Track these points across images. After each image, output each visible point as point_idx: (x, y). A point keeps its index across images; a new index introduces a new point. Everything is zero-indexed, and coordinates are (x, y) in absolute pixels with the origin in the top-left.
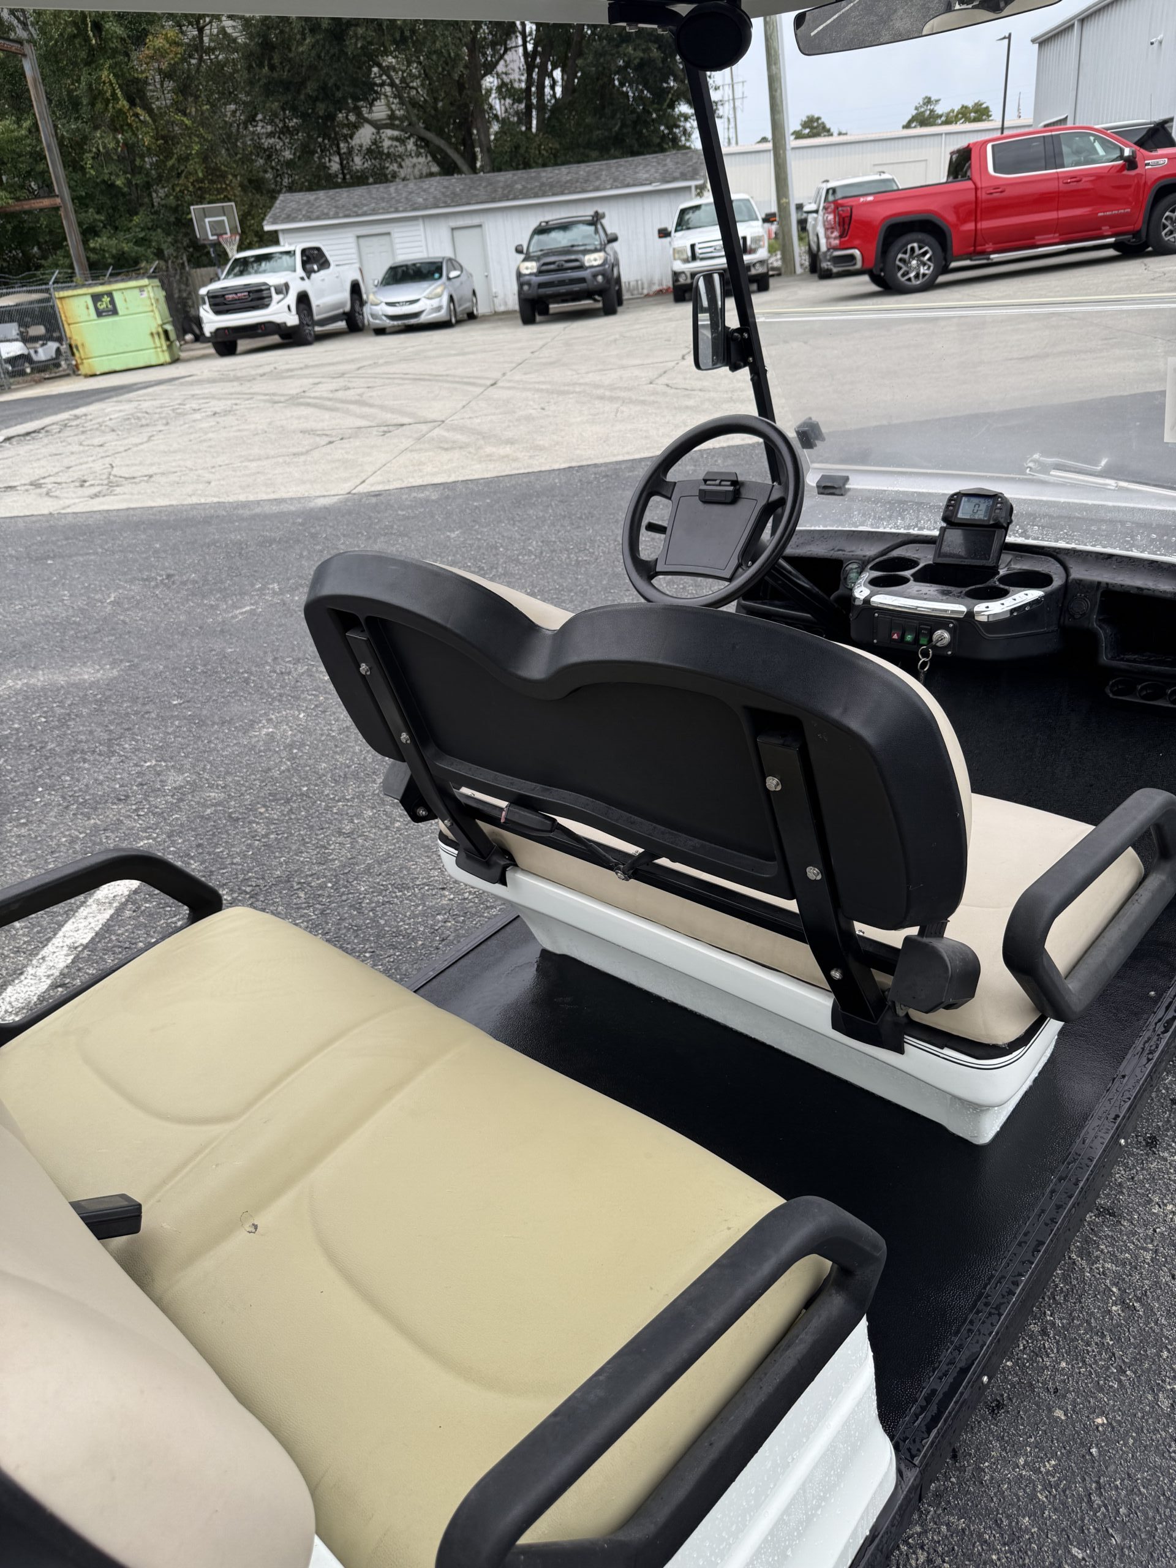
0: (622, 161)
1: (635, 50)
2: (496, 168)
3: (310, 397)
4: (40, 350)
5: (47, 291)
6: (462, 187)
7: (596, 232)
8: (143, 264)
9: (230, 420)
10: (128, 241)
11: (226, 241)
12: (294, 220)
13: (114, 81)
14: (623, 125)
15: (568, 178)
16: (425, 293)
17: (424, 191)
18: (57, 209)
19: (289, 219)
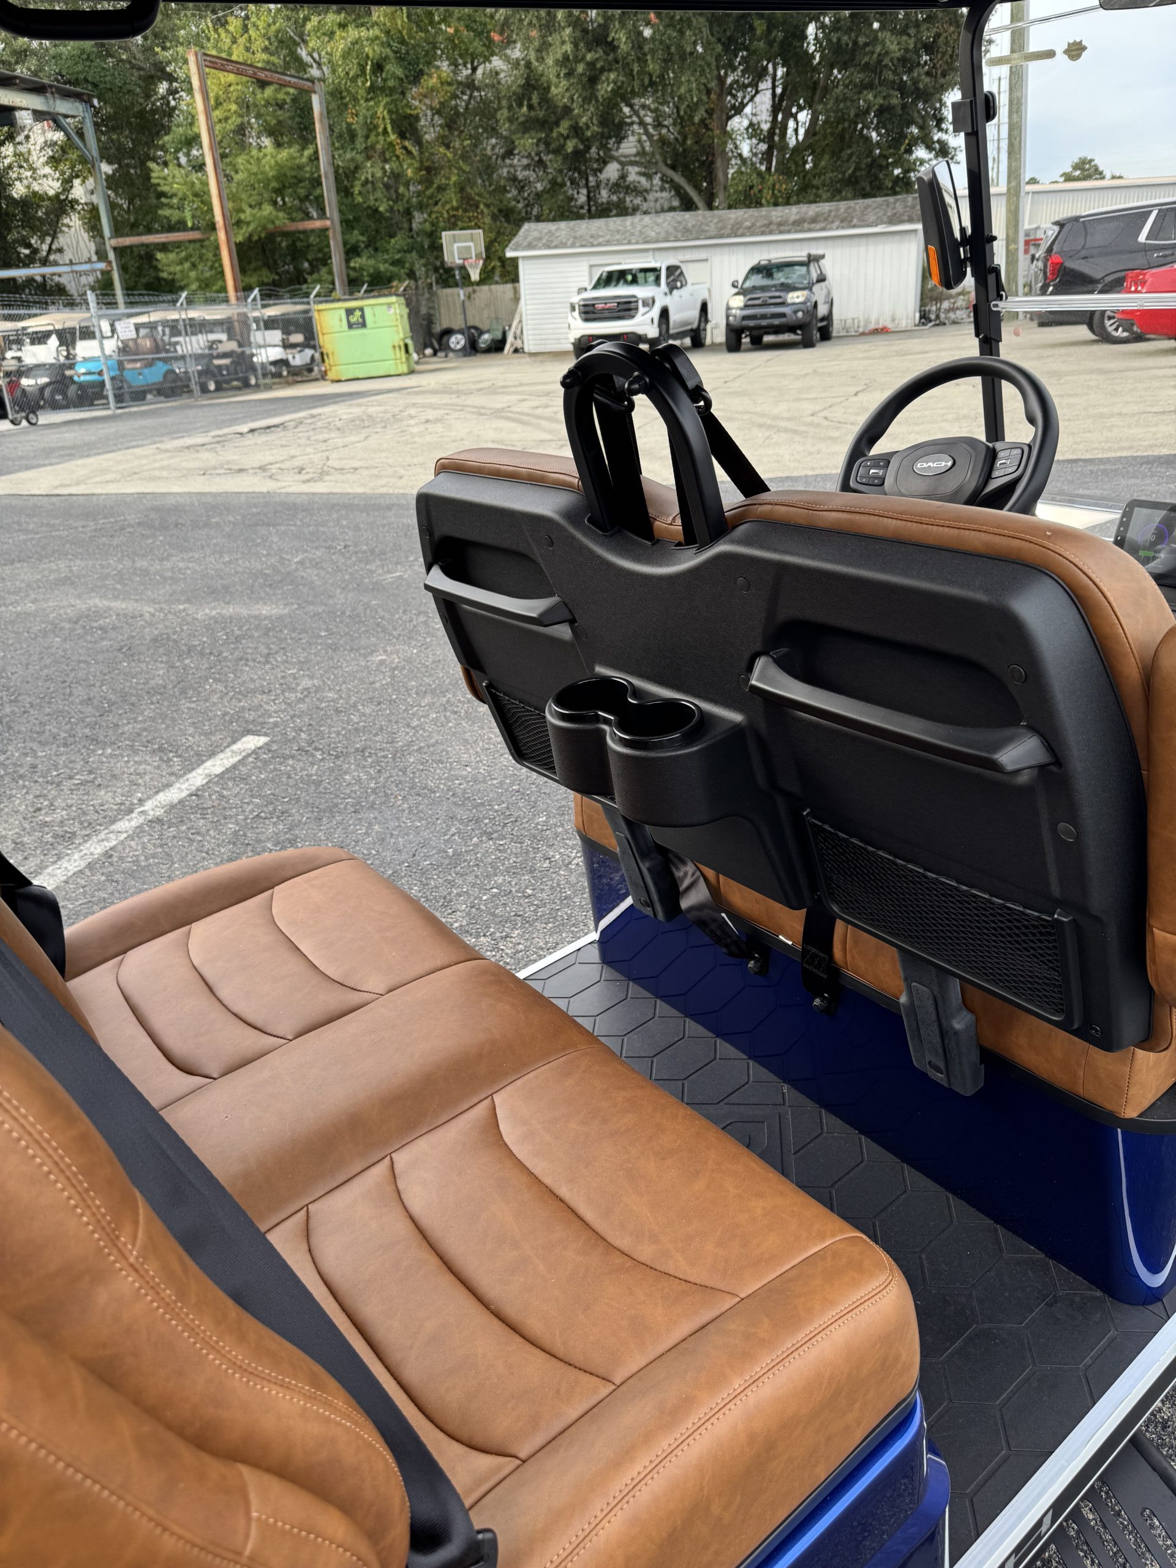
0: (852, 203)
2: (732, 204)
3: (512, 412)
4: (297, 356)
5: (308, 303)
6: (693, 223)
7: (808, 271)
8: (395, 283)
9: (439, 427)
10: (386, 261)
11: (471, 264)
13: (387, 117)
14: (857, 169)
15: (797, 217)
17: (658, 225)
18: (327, 229)
19: (530, 246)
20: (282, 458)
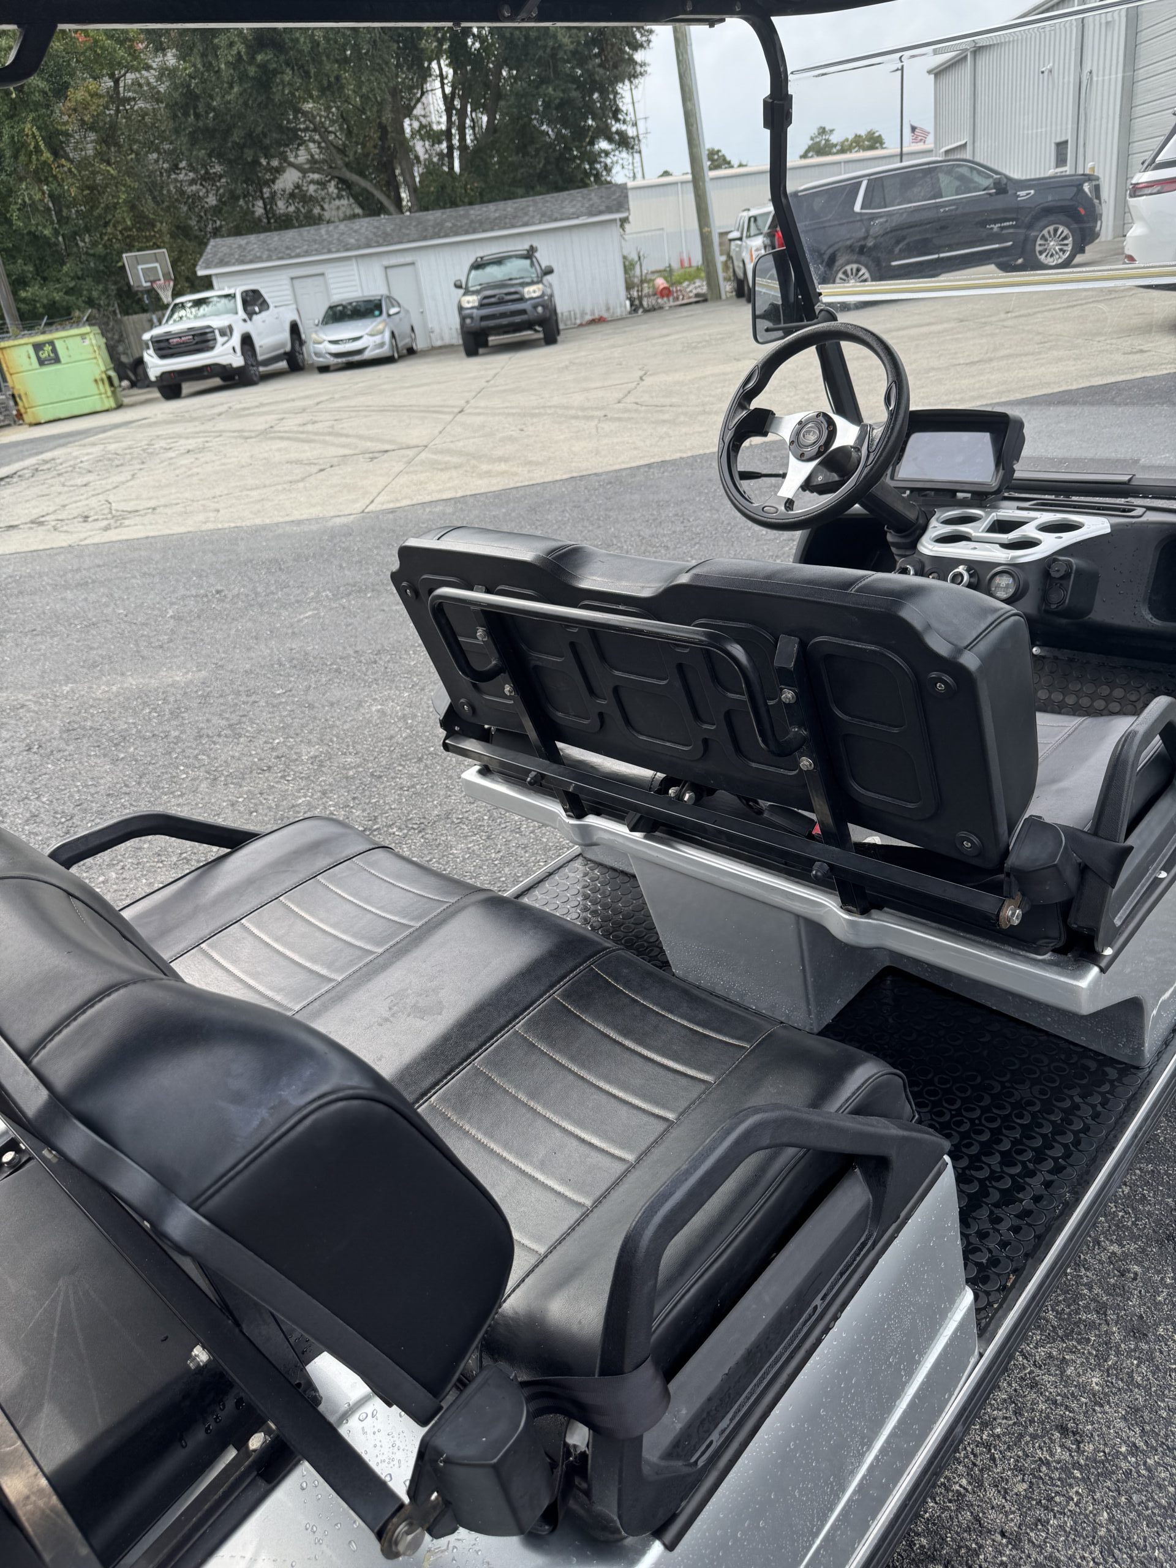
0: (548, 197)
1: (554, 90)
2: (424, 207)
3: (280, 432)
6: (390, 227)
7: (532, 264)
8: (77, 313)
10: (58, 290)
11: (160, 287)
12: (227, 264)
14: (547, 162)
15: (497, 215)
16: (368, 330)
17: (355, 231)
19: (222, 263)
20: (51, 509)
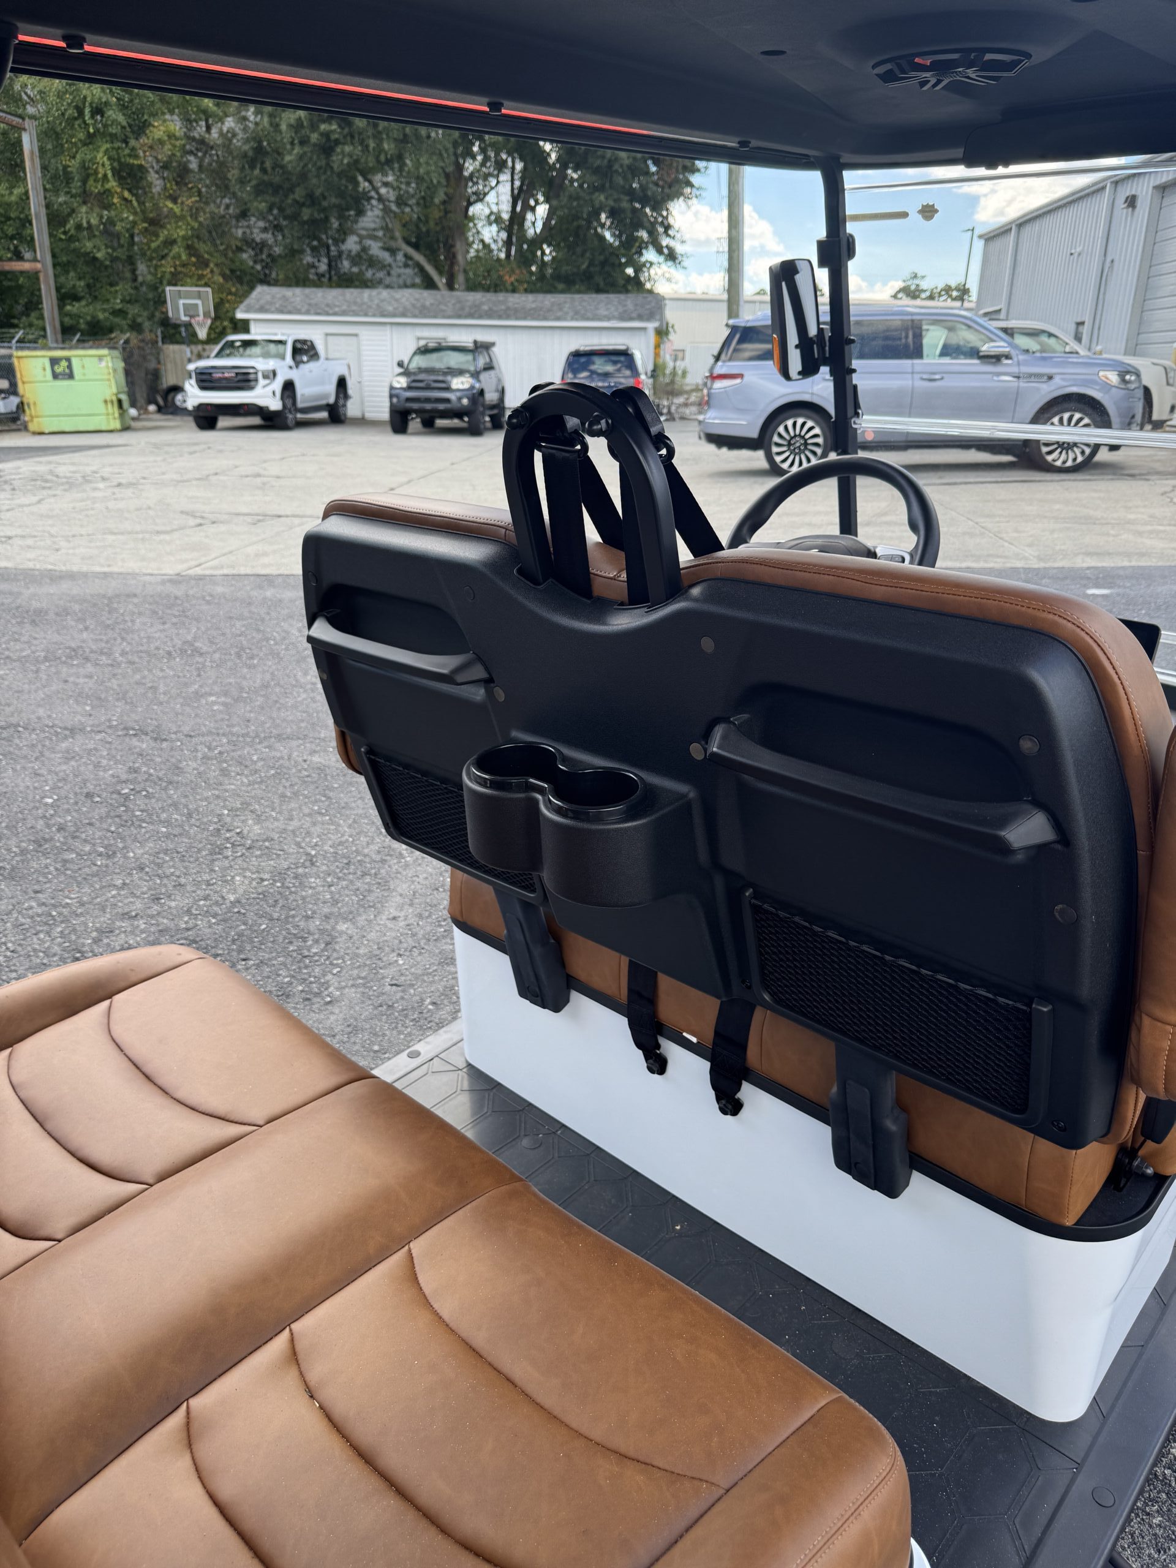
0: (586, 297)
2: (472, 287)
5: (10, 348)
6: (432, 301)
10: (104, 310)
11: (198, 323)
12: (267, 312)
13: (107, 163)
14: (591, 264)
18: (38, 273)
19: (262, 310)
